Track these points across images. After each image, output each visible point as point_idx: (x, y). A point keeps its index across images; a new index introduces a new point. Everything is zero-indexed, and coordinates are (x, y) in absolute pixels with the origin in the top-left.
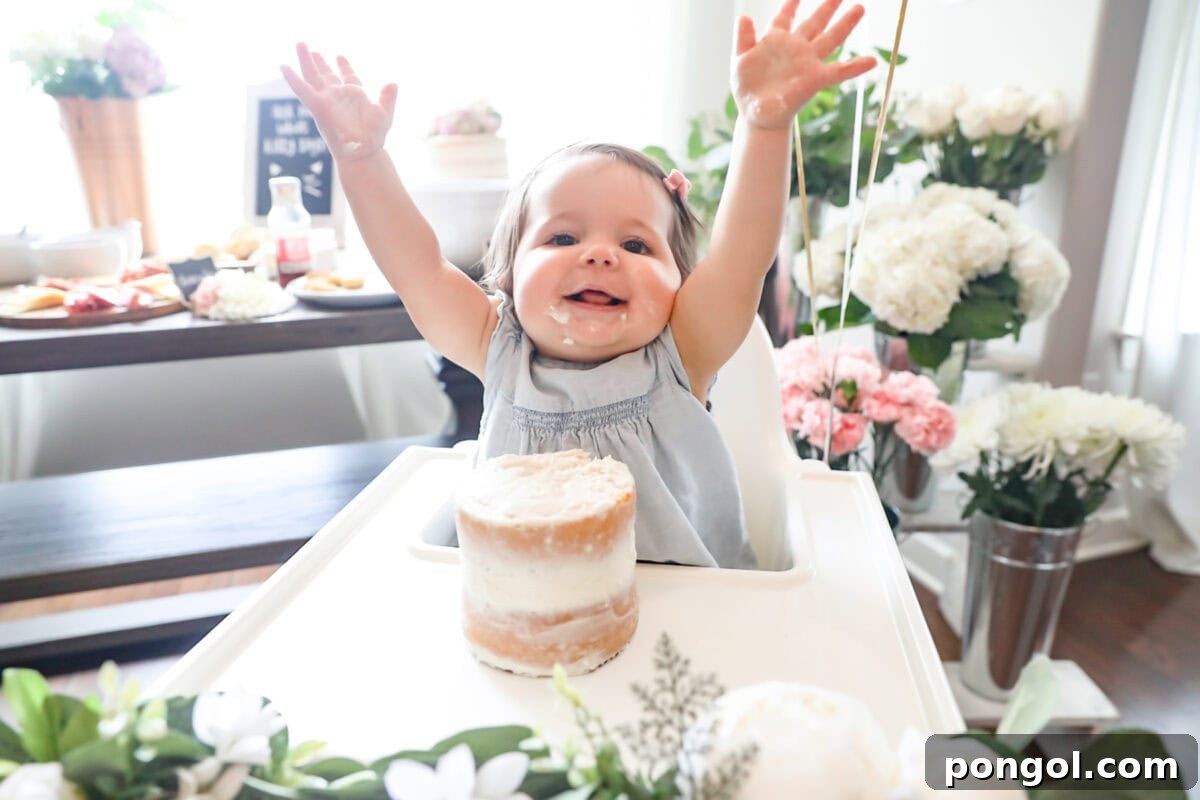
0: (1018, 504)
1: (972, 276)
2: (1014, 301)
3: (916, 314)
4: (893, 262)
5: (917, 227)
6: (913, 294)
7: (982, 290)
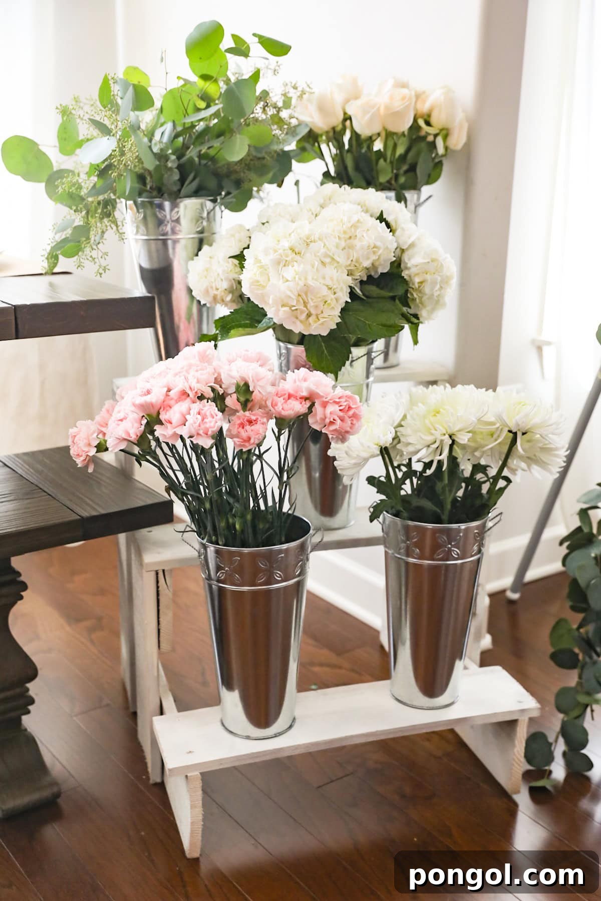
0: (427, 504)
1: (361, 275)
2: (405, 300)
3: (309, 315)
4: (281, 263)
5: (304, 227)
6: (304, 294)
7: (373, 290)
